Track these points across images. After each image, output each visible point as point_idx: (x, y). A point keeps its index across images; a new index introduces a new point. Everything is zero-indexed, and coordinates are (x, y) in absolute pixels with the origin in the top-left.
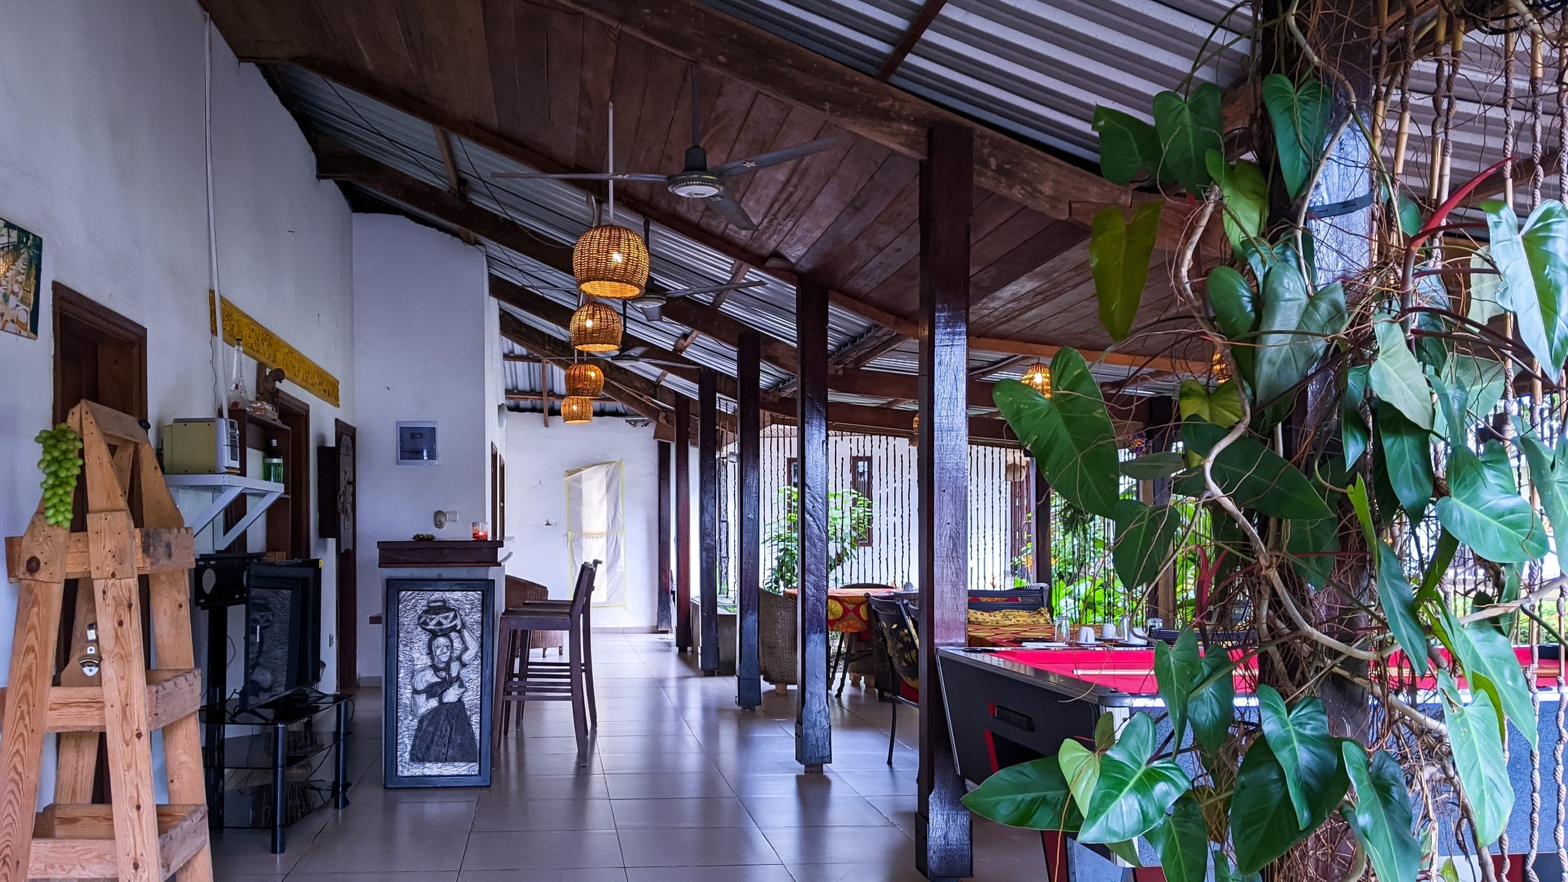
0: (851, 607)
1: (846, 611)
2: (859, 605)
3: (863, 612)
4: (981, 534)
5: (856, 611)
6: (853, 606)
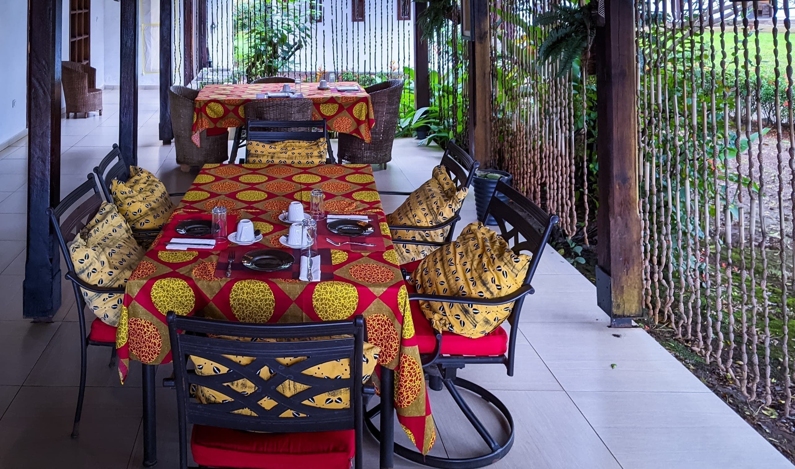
0: (231, 108)
1: (226, 111)
2: (237, 106)
3: (241, 111)
4: (373, 34)
5: (236, 111)
6: (233, 107)
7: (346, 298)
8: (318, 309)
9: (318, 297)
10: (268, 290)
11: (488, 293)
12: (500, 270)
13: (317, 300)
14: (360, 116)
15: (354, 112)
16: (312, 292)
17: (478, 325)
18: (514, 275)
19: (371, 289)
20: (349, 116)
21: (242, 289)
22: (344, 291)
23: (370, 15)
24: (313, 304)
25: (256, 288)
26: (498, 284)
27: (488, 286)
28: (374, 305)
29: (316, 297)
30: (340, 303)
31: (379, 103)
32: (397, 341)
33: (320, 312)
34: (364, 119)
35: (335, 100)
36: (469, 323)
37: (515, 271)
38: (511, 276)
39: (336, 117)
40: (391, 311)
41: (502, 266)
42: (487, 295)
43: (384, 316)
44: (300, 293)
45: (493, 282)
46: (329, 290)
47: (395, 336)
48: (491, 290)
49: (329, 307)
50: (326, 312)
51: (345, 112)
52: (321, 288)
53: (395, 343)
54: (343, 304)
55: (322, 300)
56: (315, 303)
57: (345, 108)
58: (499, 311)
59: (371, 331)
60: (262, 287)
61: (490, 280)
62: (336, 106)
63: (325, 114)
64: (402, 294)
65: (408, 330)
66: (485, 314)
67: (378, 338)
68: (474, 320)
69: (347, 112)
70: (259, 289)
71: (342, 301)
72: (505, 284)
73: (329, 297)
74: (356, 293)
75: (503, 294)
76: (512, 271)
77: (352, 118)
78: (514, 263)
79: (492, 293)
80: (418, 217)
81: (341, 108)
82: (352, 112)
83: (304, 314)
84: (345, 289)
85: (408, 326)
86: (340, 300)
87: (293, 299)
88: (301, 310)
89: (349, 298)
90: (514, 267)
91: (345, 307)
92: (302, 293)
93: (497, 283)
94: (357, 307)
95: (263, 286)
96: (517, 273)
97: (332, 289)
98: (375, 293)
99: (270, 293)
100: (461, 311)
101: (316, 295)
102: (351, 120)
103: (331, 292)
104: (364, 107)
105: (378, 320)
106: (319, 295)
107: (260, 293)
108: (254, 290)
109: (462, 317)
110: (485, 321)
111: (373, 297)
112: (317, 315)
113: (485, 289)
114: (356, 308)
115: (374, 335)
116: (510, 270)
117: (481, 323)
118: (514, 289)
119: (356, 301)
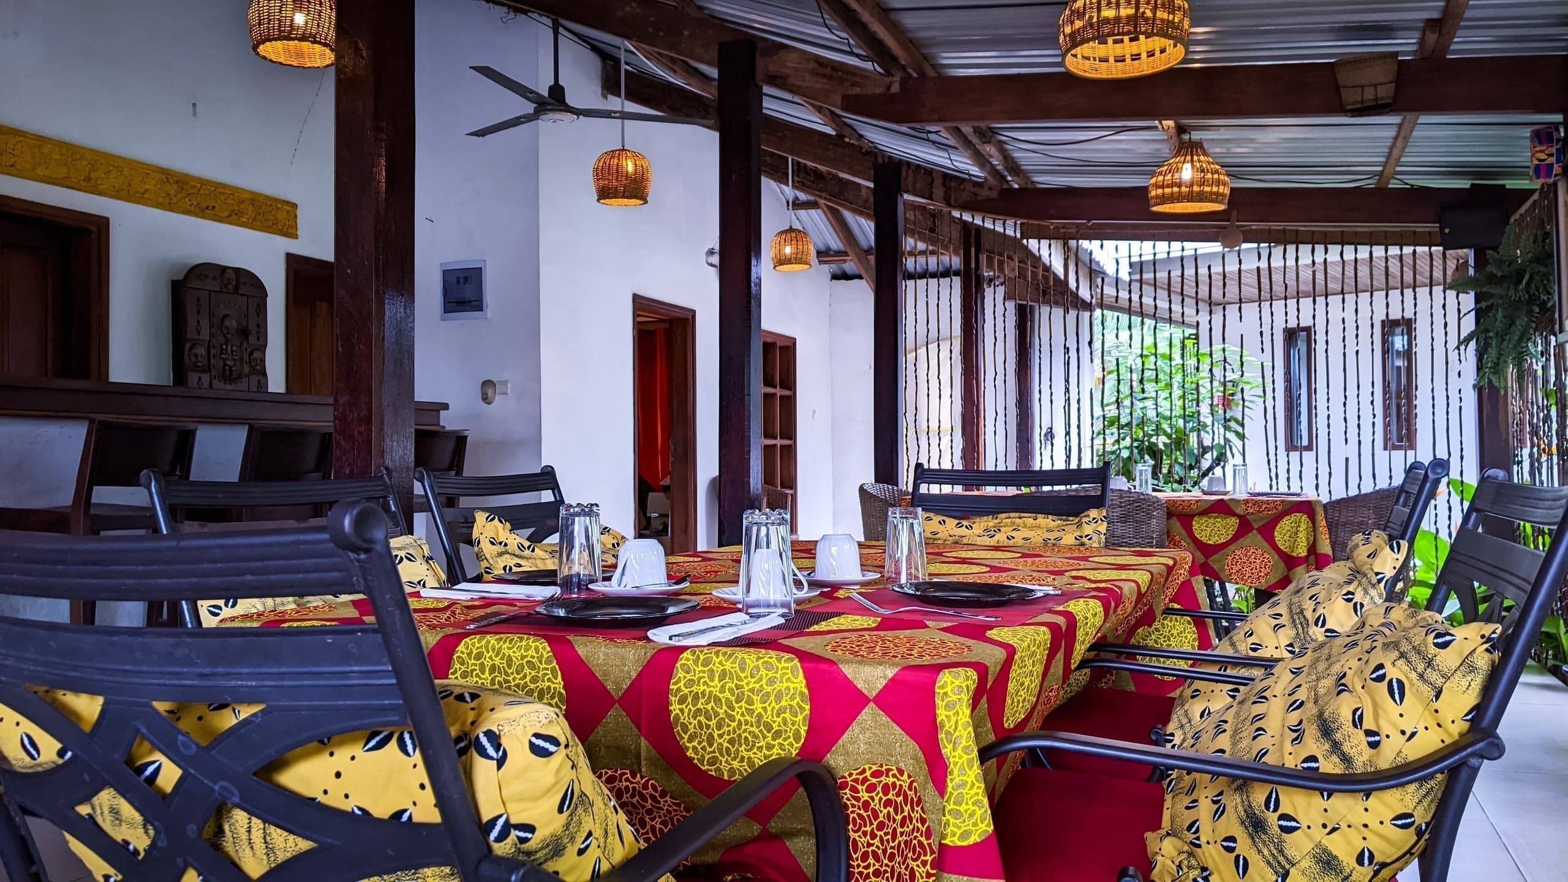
7: (768, 694)
8: (685, 728)
9: (686, 691)
10: (548, 662)
11: (1335, 759)
12: (1381, 678)
13: (682, 701)
14: (1292, 548)
15: (1278, 536)
16: (669, 673)
17: (1293, 871)
18: (1428, 692)
19: (848, 670)
20: (1266, 545)
21: (479, 656)
22: (763, 672)
23: (1357, 352)
24: (669, 712)
25: (515, 655)
26: (1374, 728)
27: (1338, 736)
28: (863, 730)
29: (679, 690)
30: (750, 712)
31: (1352, 524)
32: (929, 858)
33: (690, 740)
34: (1304, 554)
35: (1228, 506)
36: (1263, 864)
37: (1433, 676)
38: (1418, 695)
39: (1232, 548)
40: (920, 754)
41: (1388, 665)
42: (1330, 766)
43: (901, 772)
44: (634, 675)
45: (1357, 720)
46: (717, 669)
47: (923, 839)
48: (1346, 748)
49: (719, 726)
50: (710, 740)
51: (1254, 537)
52: (696, 662)
53: (924, 863)
54: (760, 716)
55: (696, 698)
56: (675, 708)
57: (1256, 526)
58: (1374, 824)
59: (868, 829)
60: (532, 652)
61: (1346, 715)
62: (1234, 521)
63: (1204, 539)
64: (949, 689)
65: (957, 814)
66: (1319, 834)
67: (885, 851)
68: (1281, 852)
69: (1259, 537)
70: (523, 658)
71: (758, 707)
72: (1395, 726)
73: (716, 691)
74: (799, 683)
75: (1386, 759)
76: (1421, 676)
77: (1273, 552)
78: (1433, 650)
79: (1346, 759)
80: (1258, 635)
81: (1244, 527)
82: (1273, 537)
83: (644, 743)
84: (769, 667)
85: (958, 803)
86: (750, 702)
87: (617, 695)
88: (635, 731)
89: (779, 697)
90: (1430, 664)
91: (769, 727)
92: (640, 675)
93: (1368, 723)
94: (808, 732)
95: (537, 650)
96: (1440, 681)
97: (728, 665)
98: (860, 685)
99: (553, 670)
100: (1243, 823)
101: (679, 682)
102: (1271, 557)
103: (723, 675)
104: (1303, 526)
105: (886, 789)
106: (690, 683)
107: (527, 670)
108: (510, 659)
109: (1244, 846)
110: (1319, 860)
111: (856, 701)
112: (682, 750)
113: (1327, 746)
114: (803, 734)
115: (876, 841)
116: (1414, 675)
117: (1305, 864)
118: (1428, 742)
119: (802, 709)
